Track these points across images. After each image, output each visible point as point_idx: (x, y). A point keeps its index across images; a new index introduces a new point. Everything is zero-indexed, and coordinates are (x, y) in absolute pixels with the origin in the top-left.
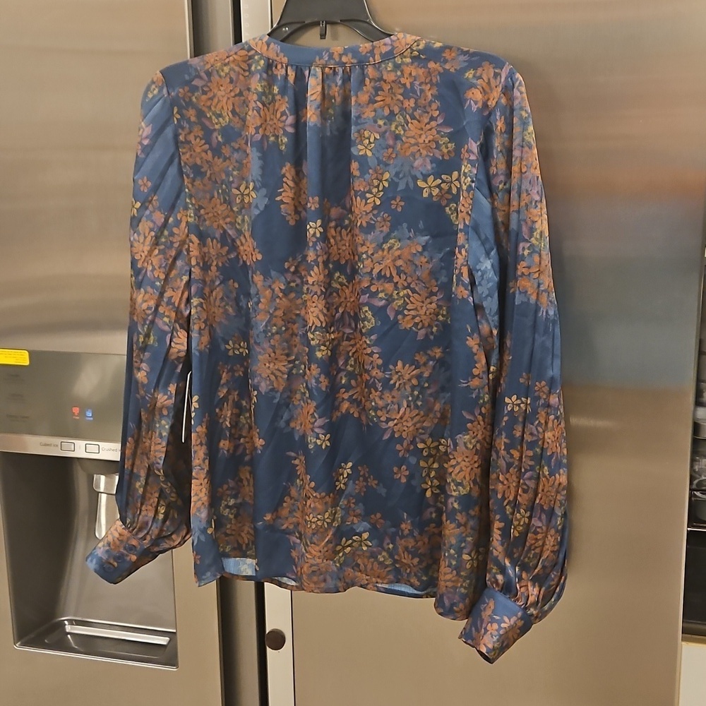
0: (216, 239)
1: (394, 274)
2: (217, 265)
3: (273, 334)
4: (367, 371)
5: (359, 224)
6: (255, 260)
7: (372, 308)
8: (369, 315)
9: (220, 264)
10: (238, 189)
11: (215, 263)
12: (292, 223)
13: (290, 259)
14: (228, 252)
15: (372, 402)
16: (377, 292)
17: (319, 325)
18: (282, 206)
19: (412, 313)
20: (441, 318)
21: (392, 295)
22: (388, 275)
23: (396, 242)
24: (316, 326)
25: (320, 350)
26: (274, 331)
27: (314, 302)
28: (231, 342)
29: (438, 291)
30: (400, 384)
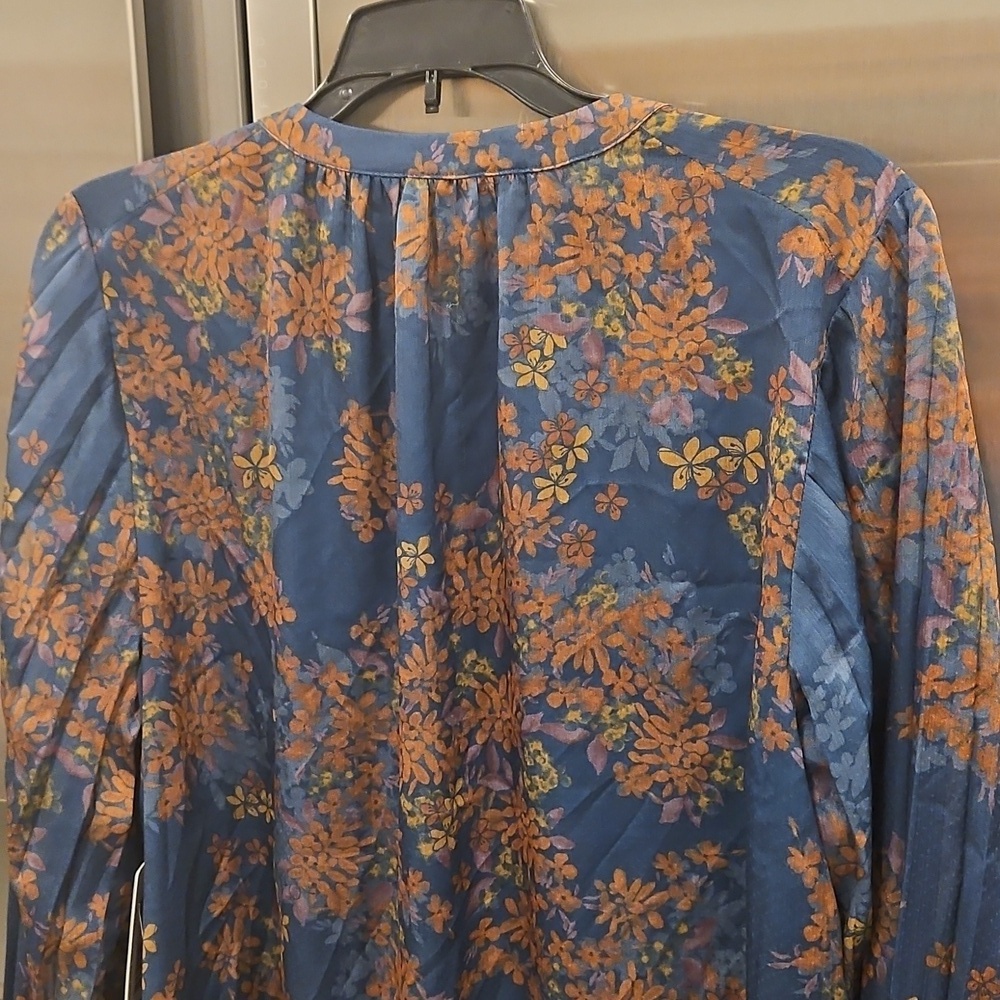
0: (205, 562)
1: (604, 666)
2: (206, 621)
3: (323, 791)
4: (542, 890)
5: (517, 548)
6: (280, 622)
7: (551, 745)
8: (545, 761)
9: (214, 619)
10: (246, 455)
11: (201, 616)
12: (366, 537)
13: (364, 618)
14: (231, 593)
15: (552, 960)
16: (564, 708)
17: (427, 782)
18: (342, 499)
19: (648, 758)
20: (718, 775)
21: (597, 717)
22: (589, 669)
23: (607, 591)
24: (419, 783)
25: (428, 840)
26: (326, 782)
27: (412, 728)
28: (239, 791)
29: (711, 713)
30: (620, 925)
